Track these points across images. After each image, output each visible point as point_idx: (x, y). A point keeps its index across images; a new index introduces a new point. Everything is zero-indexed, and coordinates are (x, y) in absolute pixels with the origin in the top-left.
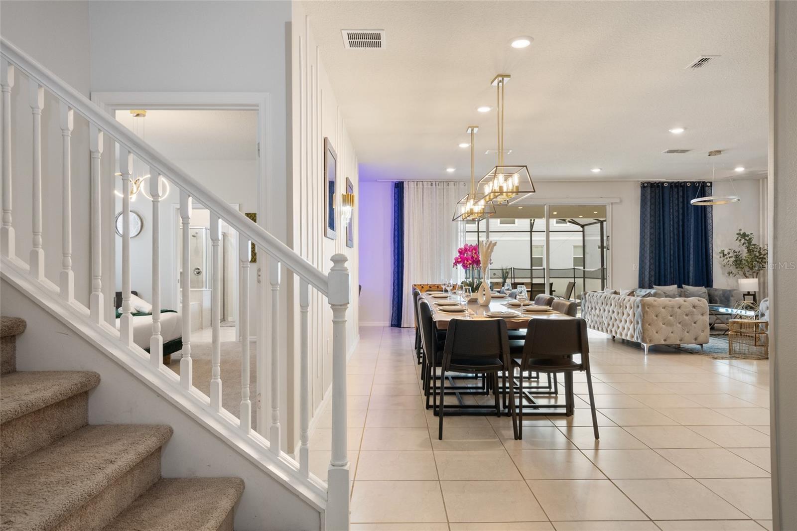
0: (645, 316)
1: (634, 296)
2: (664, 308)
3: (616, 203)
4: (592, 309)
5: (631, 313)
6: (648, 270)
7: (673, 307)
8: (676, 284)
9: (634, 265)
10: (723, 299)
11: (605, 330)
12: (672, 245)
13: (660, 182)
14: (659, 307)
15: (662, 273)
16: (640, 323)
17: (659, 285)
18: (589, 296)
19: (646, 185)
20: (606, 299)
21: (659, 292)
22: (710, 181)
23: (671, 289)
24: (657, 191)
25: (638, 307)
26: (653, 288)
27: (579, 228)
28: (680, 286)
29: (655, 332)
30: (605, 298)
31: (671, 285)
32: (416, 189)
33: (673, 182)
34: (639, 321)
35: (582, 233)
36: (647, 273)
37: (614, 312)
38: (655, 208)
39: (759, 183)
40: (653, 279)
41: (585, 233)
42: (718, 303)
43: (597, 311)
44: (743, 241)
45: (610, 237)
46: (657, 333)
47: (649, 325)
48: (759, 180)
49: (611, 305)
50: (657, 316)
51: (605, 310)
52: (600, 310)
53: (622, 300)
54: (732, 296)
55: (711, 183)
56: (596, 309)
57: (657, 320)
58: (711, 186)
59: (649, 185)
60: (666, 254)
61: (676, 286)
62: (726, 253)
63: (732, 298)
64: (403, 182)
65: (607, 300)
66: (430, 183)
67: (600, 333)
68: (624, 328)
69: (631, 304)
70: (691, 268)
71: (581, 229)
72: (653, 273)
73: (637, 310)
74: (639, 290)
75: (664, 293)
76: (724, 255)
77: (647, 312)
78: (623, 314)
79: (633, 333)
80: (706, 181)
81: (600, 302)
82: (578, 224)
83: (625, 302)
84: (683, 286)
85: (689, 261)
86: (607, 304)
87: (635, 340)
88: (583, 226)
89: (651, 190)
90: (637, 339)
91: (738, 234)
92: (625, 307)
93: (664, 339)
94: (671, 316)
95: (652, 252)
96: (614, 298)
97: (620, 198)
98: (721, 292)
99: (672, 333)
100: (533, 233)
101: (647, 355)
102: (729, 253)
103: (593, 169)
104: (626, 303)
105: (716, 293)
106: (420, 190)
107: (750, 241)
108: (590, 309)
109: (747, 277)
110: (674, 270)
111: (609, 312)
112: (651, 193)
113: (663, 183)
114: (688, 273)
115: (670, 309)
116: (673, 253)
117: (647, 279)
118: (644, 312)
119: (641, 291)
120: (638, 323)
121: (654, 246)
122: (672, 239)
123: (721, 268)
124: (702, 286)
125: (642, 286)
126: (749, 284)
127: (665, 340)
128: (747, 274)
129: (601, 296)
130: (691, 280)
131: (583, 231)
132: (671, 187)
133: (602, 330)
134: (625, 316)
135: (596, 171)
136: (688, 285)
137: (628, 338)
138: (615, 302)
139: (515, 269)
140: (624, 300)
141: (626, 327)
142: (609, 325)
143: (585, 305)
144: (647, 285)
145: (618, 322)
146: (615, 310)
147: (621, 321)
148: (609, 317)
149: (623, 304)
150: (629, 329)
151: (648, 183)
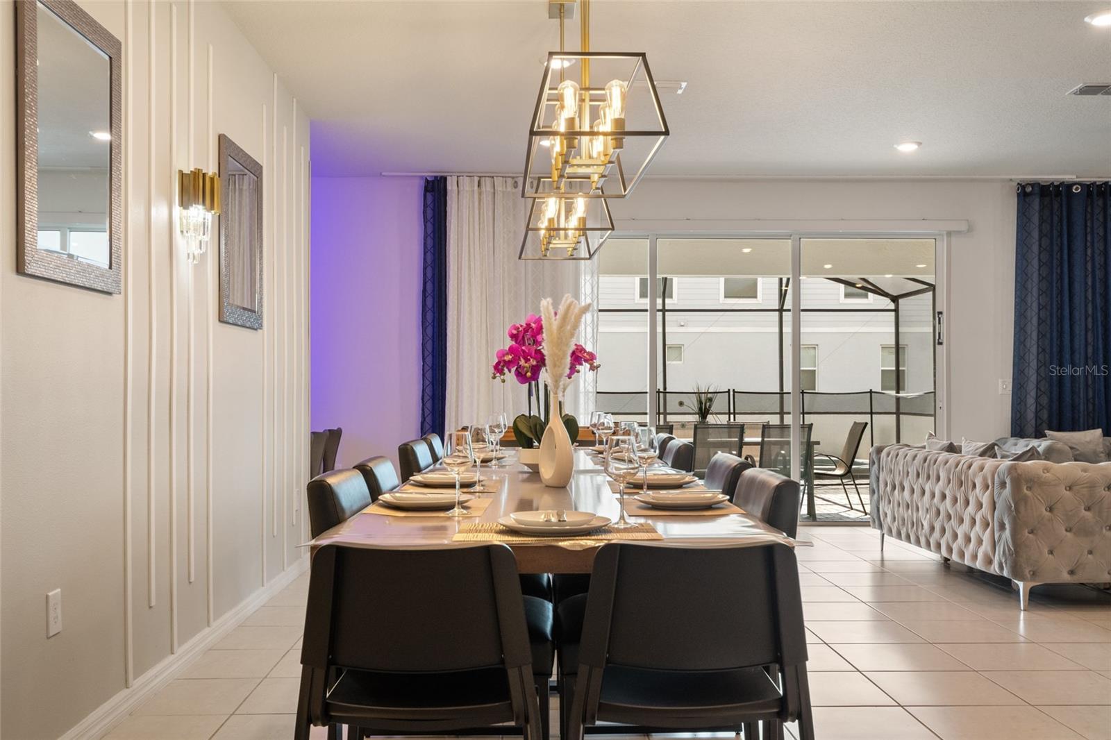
0: (1022, 509)
1: (994, 456)
2: (1070, 488)
3: (959, 232)
4: (894, 488)
5: (985, 500)
6: (1033, 393)
7: (1092, 486)
8: (1098, 428)
9: (1000, 381)
11: (923, 540)
12: (1090, 334)
13: (1062, 184)
14: (1055, 485)
15: (1068, 399)
16: (1007, 526)
17: (1060, 429)
18: (888, 454)
19: (1029, 189)
20: (926, 464)
21: (1060, 445)
23: (1088, 439)
24: (1056, 206)
25: (1003, 485)
26: (1046, 436)
27: (887, 303)
29: (1046, 551)
30: (925, 460)
31: (1088, 429)
32: (476, 196)
33: (1094, 183)
34: (1006, 522)
35: (893, 313)
36: (1031, 401)
37: (944, 497)
38: (1052, 243)
40: (1045, 414)
41: (900, 315)
43: (907, 493)
45: (945, 314)
46: (1051, 552)
47: (1031, 532)
49: (938, 479)
50: (1051, 509)
51: (923, 492)
52: (913, 491)
53: (965, 467)
56: (903, 489)
57: (1050, 520)
59: (1037, 189)
60: (1077, 356)
61: (1099, 432)
64: (445, 179)
65: (929, 465)
66: (510, 181)
67: (913, 547)
68: (968, 540)
69: (985, 479)
71: (892, 306)
72: (1045, 400)
73: (1000, 494)
74: (1013, 440)
75: (1071, 448)
77: (1025, 499)
78: (967, 503)
79: (990, 552)
81: (913, 472)
82: (885, 294)
83: (971, 471)
86: (928, 478)
87: (994, 569)
88: (895, 299)
89: (1041, 203)
90: (1001, 568)
92: (970, 484)
93: (1069, 568)
94: (1088, 509)
95: (1044, 350)
96: (946, 463)
97: (968, 220)
99: (1090, 552)
101: (1025, 610)
103: (898, 144)
104: (975, 475)
106: (487, 199)
108: (889, 488)
110: (1094, 393)
111: (933, 496)
112: (1041, 210)
113: (1069, 186)
115: (1085, 491)
116: (1093, 353)
117: (1030, 415)
118: (1019, 500)
119: (1016, 445)
120: (1002, 527)
121: (1048, 335)
122: (1090, 320)
125: (1018, 430)
127: (1072, 572)
129: (916, 456)
131: (896, 310)
132: (1090, 194)
133: (918, 543)
134: (971, 508)
135: (907, 148)
137: (979, 565)
138: (949, 472)
139: (736, 394)
140: (970, 467)
141: (972, 536)
142: (932, 529)
143: (878, 478)
144: (1030, 428)
145: (954, 522)
146: (947, 493)
147: (961, 521)
148: (934, 509)
149: (966, 477)
150: (980, 542)
151: (1034, 185)
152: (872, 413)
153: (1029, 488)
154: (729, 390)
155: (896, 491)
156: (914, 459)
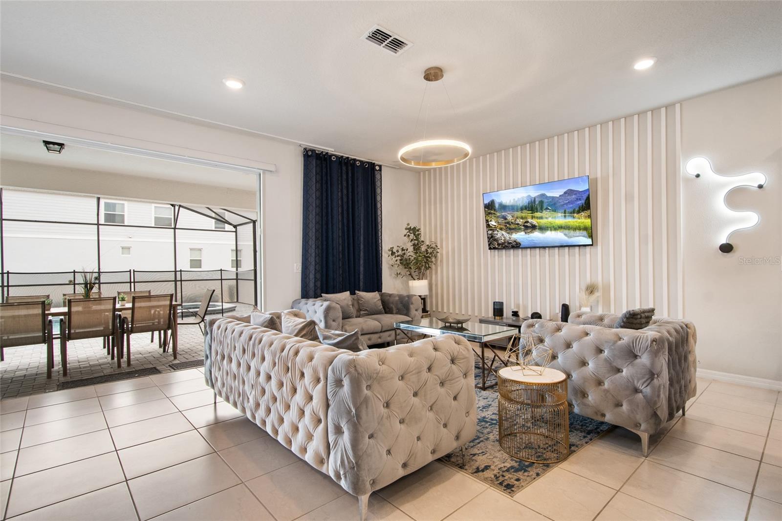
0: (363, 413)
2: (402, 377)
4: (223, 358)
5: (316, 394)
6: (313, 272)
8: (348, 291)
9: (295, 265)
10: (400, 306)
13: (326, 154)
14: (390, 378)
16: (345, 431)
17: (327, 293)
18: (219, 327)
19: (310, 153)
20: (251, 342)
21: (333, 303)
22: (380, 163)
23: (344, 298)
24: (324, 166)
27: (232, 228)
28: (353, 293)
29: (385, 453)
30: (250, 338)
31: (343, 292)
33: (342, 156)
35: (234, 233)
36: (312, 276)
37: (269, 378)
39: (420, 175)
40: (319, 284)
41: (238, 234)
42: (395, 312)
43: (234, 365)
44: (412, 236)
47: (371, 436)
48: (419, 173)
49: (263, 359)
50: (387, 405)
51: (249, 368)
52: (239, 364)
53: (292, 353)
54: (412, 303)
55: (380, 166)
56: (231, 361)
57: (387, 416)
58: (380, 170)
59: (314, 154)
61: (348, 292)
62: (394, 250)
63: (411, 306)
65: (254, 345)
68: (296, 429)
69: (315, 371)
70: (362, 269)
71: (234, 230)
72: (318, 276)
73: (335, 393)
74: (304, 301)
76: (393, 253)
78: (295, 390)
79: (323, 453)
80: (377, 163)
81: (239, 347)
82: (230, 224)
83: (298, 358)
84: (357, 292)
85: (359, 260)
86: (254, 355)
87: (328, 473)
88: (235, 227)
89: (316, 162)
90: (338, 476)
91: (406, 229)
92: (298, 373)
93: (402, 463)
94: (415, 395)
95: (318, 247)
96: (271, 344)
97: (275, 165)
98: (397, 298)
99: (419, 439)
100: (176, 230)
102: (398, 251)
104: (303, 365)
105: (391, 299)
107: (417, 236)
108: (219, 357)
109: (414, 280)
110: (343, 271)
111: (258, 374)
112: (316, 166)
113: (330, 156)
114: (359, 275)
115: (414, 378)
116: (342, 249)
117: (312, 285)
121: (320, 238)
123: (389, 268)
124: (375, 292)
126: (419, 287)
127: (404, 466)
128: (414, 274)
129: (242, 333)
130: (361, 284)
131: (236, 232)
132: (340, 163)
134: (299, 398)
136: (359, 291)
137: (309, 458)
138: (274, 355)
139: (135, 273)
140: (297, 353)
141: (300, 426)
142: (258, 405)
143: (210, 346)
144: (311, 293)
145: (279, 405)
146: (272, 375)
147: (288, 407)
148: (259, 388)
149: (294, 364)
150: (310, 437)
151: (313, 151)
152: (221, 279)
153: (369, 387)
154: (130, 270)
155: (225, 362)
156: (240, 336)
